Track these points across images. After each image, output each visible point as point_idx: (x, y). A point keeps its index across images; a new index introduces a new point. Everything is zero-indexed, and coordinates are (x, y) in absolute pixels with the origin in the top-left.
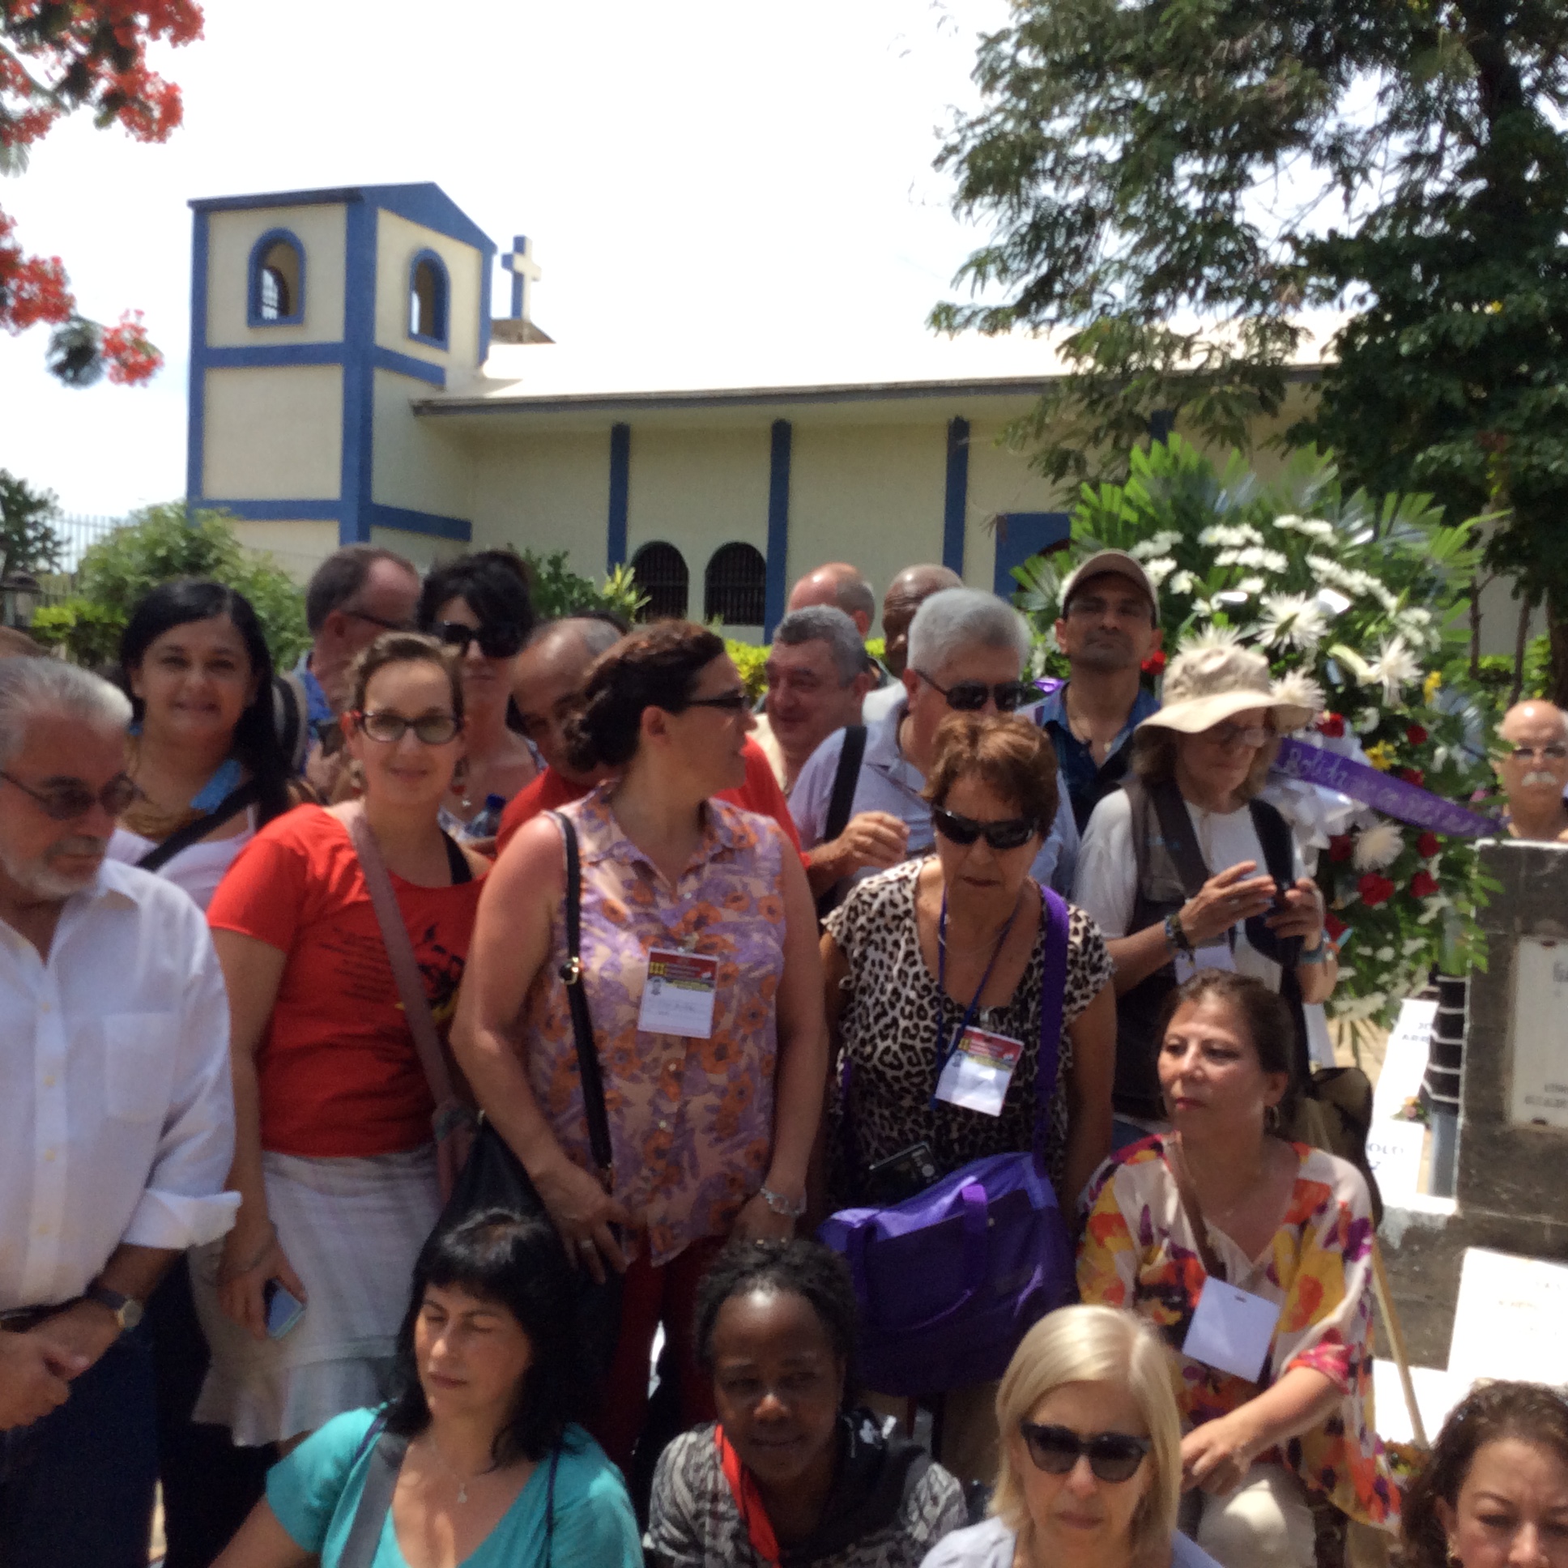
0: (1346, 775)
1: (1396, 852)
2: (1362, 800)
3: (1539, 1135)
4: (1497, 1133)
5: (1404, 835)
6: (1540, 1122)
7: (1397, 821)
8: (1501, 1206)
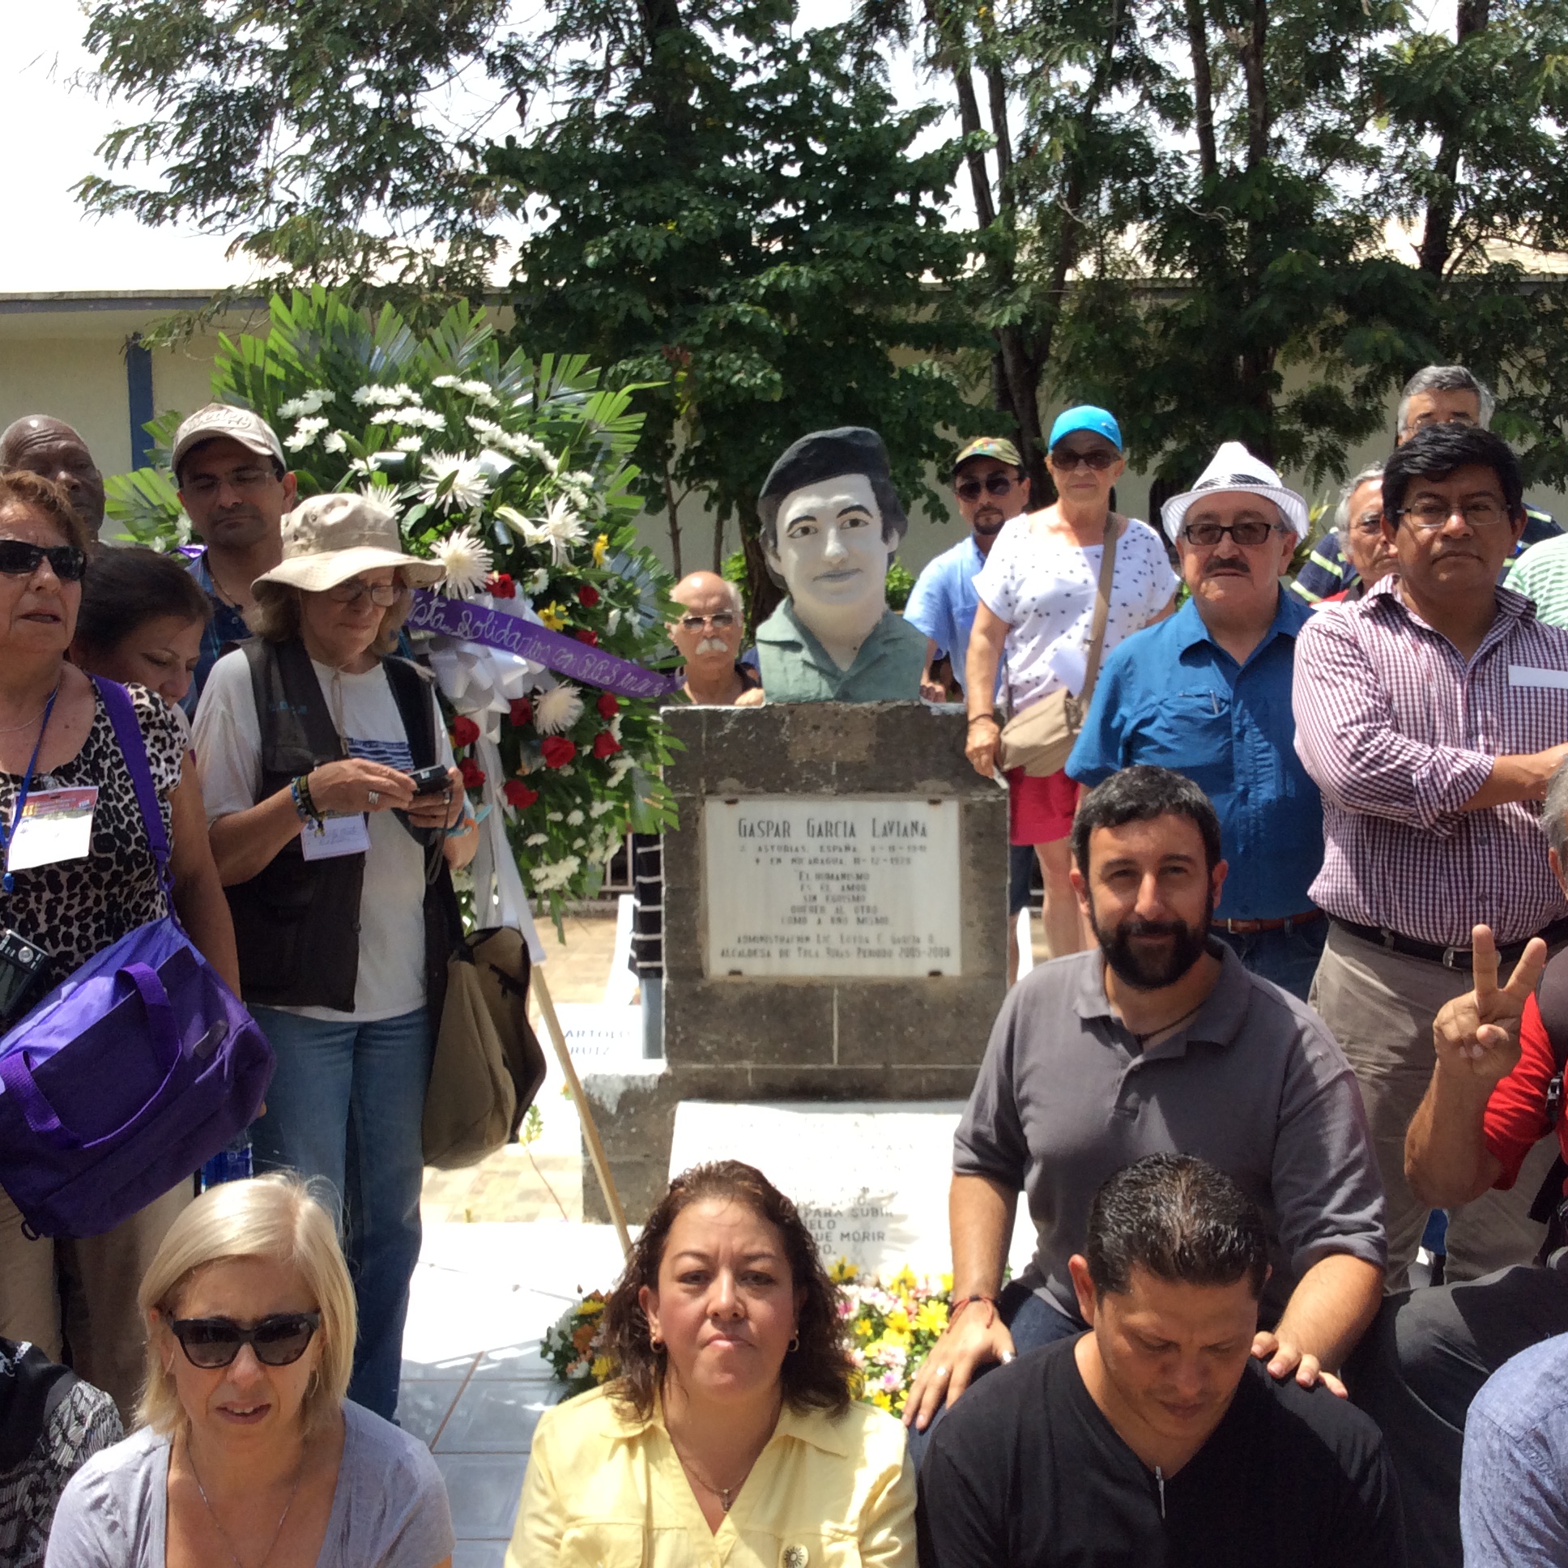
0: (519, 636)
1: (576, 713)
2: (538, 661)
3: (736, 986)
4: (699, 989)
5: (582, 696)
6: (736, 973)
7: (575, 682)
8: (708, 1058)
